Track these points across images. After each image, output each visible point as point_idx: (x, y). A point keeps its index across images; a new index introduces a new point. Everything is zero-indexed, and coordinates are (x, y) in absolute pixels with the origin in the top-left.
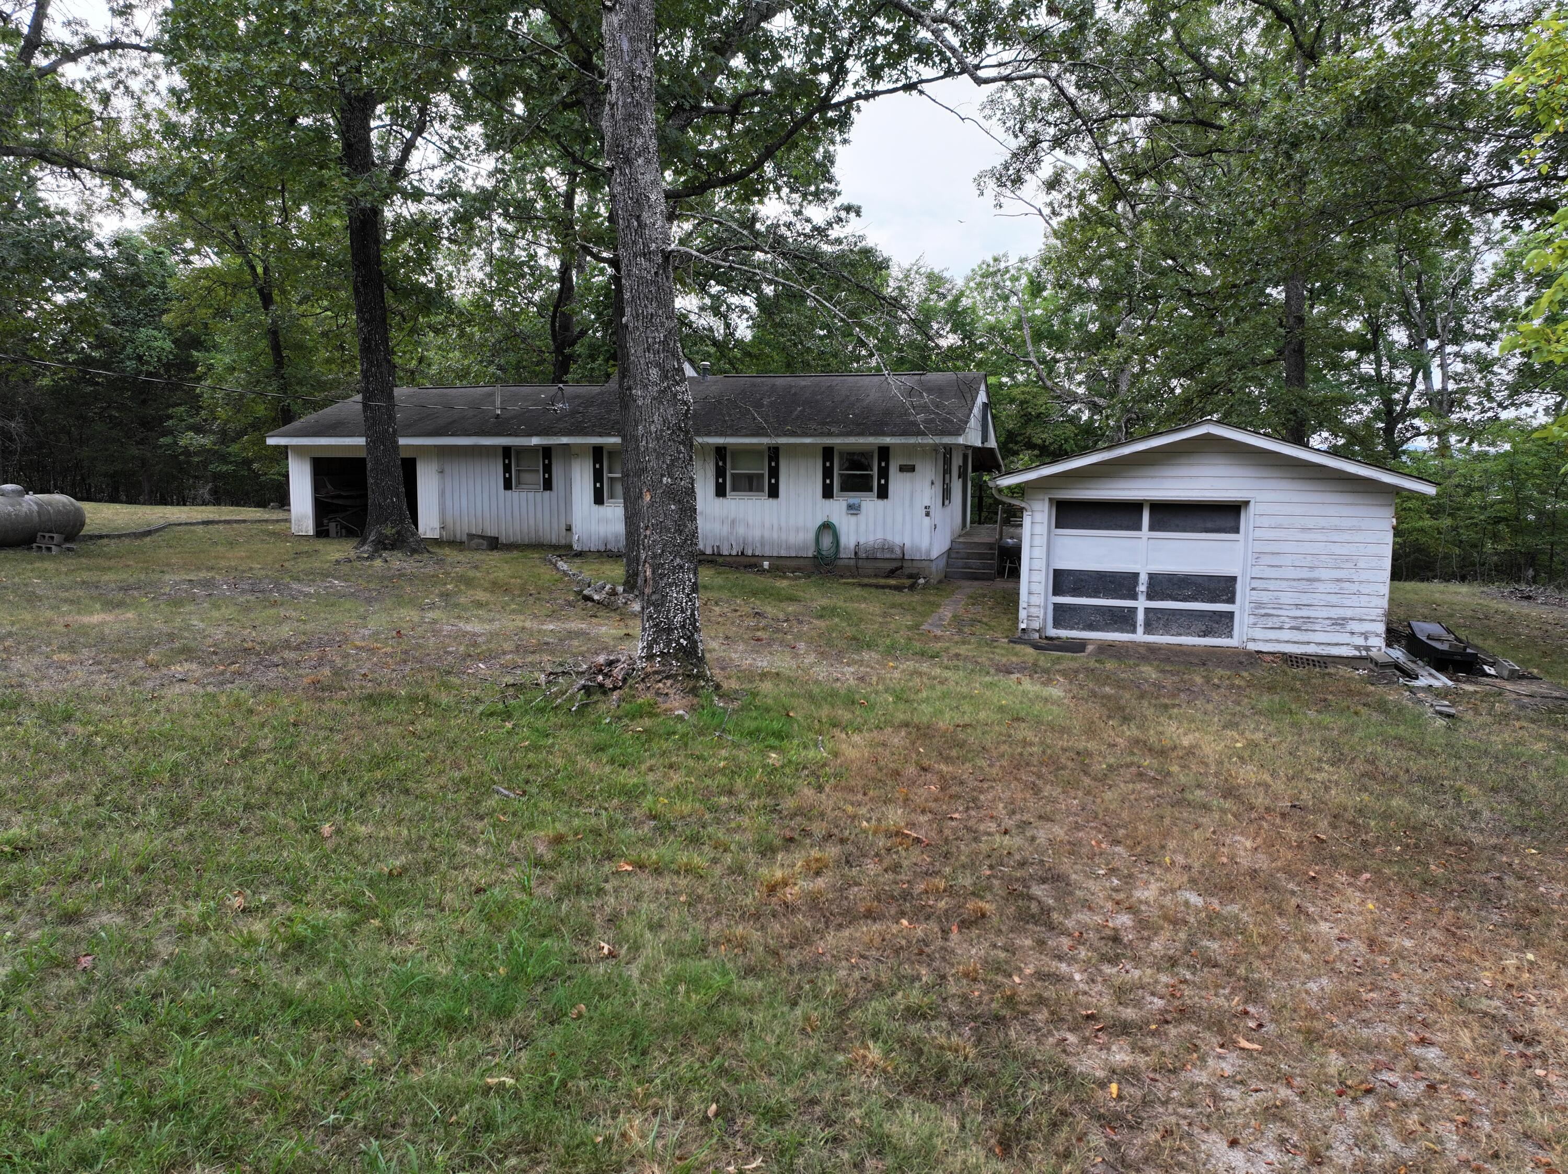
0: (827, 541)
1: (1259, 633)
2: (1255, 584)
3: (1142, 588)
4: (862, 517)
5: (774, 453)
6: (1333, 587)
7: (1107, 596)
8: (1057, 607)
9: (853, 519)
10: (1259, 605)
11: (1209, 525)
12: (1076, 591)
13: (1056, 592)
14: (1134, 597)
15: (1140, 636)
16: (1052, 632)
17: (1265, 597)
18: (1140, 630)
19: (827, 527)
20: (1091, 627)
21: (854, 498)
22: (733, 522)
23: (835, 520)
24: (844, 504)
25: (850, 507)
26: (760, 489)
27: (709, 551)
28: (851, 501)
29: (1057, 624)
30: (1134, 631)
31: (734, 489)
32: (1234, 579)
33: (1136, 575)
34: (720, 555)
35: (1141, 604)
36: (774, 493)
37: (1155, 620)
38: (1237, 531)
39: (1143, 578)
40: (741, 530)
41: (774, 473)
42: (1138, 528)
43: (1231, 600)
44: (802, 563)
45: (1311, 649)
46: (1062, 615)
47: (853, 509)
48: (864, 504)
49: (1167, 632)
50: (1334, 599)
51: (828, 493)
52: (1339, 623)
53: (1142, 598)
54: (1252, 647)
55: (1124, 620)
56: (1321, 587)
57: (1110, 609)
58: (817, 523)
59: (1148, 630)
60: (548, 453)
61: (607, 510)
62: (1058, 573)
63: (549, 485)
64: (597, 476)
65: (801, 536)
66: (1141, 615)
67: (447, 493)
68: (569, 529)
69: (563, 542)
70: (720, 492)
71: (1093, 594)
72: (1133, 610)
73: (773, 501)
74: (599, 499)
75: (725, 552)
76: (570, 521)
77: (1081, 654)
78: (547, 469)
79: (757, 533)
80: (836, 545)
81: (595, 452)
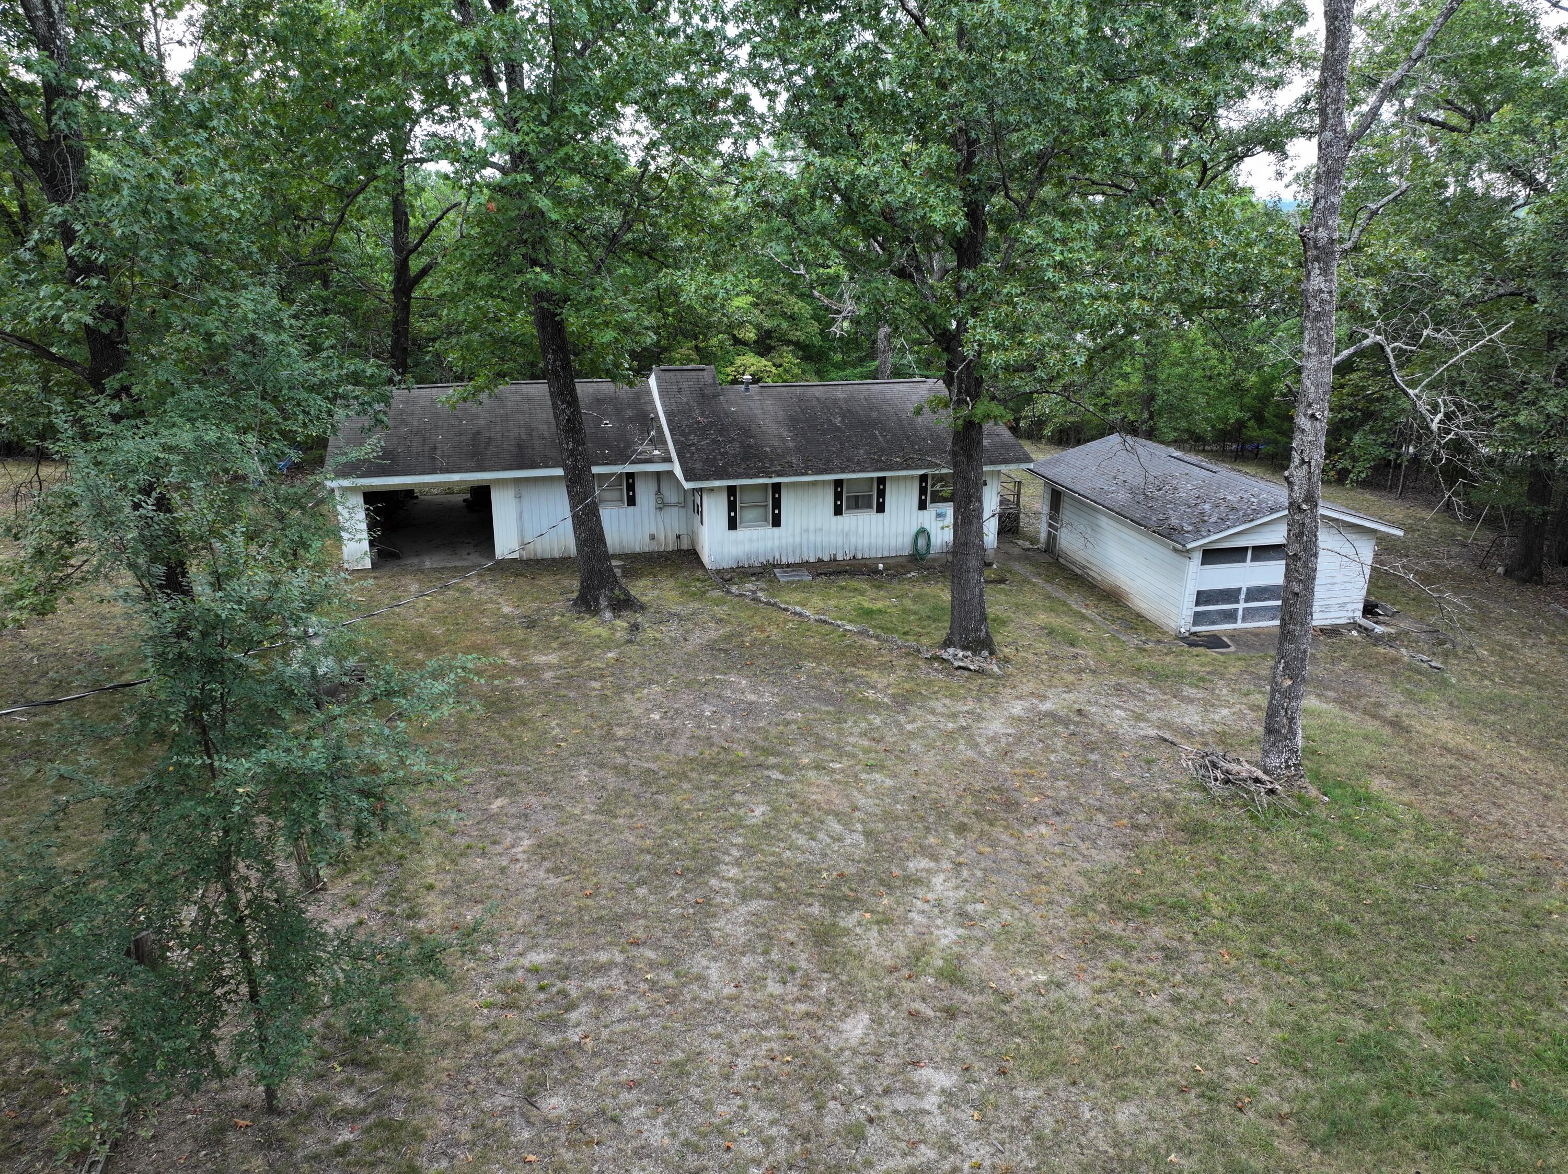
0: (921, 542)
3: (1242, 596)
5: (882, 481)
7: (1222, 604)
8: (1197, 614)
9: (937, 524)
12: (1207, 603)
13: (1197, 604)
14: (1237, 602)
15: (1240, 625)
16: (1194, 629)
18: (1239, 621)
19: (922, 531)
20: (1213, 623)
21: (939, 507)
22: (848, 534)
23: (927, 526)
24: (934, 513)
25: (939, 515)
26: (870, 507)
27: (827, 559)
28: (938, 511)
29: (1195, 625)
30: (1236, 623)
31: (848, 508)
33: (1240, 589)
34: (835, 561)
35: (1241, 606)
36: (881, 509)
37: (1249, 614)
39: (1244, 591)
40: (853, 540)
41: (882, 494)
42: (1244, 561)
45: (1329, 622)
46: (1199, 618)
47: (941, 516)
48: (943, 512)
49: (1253, 621)
51: (922, 506)
52: (1342, 606)
53: (1242, 602)
55: (1230, 616)
56: (1336, 587)
57: (1224, 611)
58: (914, 530)
59: (1244, 620)
60: (630, 476)
61: (740, 534)
62: (1199, 593)
63: (632, 501)
64: (732, 507)
65: (900, 540)
66: (1240, 613)
67: (526, 516)
68: (652, 537)
69: (647, 549)
70: (838, 511)
71: (1216, 603)
72: (1236, 610)
73: (880, 515)
74: (732, 525)
75: (840, 558)
76: (654, 531)
77: (1232, 649)
78: (631, 487)
79: (866, 541)
80: (928, 545)
81: (731, 490)
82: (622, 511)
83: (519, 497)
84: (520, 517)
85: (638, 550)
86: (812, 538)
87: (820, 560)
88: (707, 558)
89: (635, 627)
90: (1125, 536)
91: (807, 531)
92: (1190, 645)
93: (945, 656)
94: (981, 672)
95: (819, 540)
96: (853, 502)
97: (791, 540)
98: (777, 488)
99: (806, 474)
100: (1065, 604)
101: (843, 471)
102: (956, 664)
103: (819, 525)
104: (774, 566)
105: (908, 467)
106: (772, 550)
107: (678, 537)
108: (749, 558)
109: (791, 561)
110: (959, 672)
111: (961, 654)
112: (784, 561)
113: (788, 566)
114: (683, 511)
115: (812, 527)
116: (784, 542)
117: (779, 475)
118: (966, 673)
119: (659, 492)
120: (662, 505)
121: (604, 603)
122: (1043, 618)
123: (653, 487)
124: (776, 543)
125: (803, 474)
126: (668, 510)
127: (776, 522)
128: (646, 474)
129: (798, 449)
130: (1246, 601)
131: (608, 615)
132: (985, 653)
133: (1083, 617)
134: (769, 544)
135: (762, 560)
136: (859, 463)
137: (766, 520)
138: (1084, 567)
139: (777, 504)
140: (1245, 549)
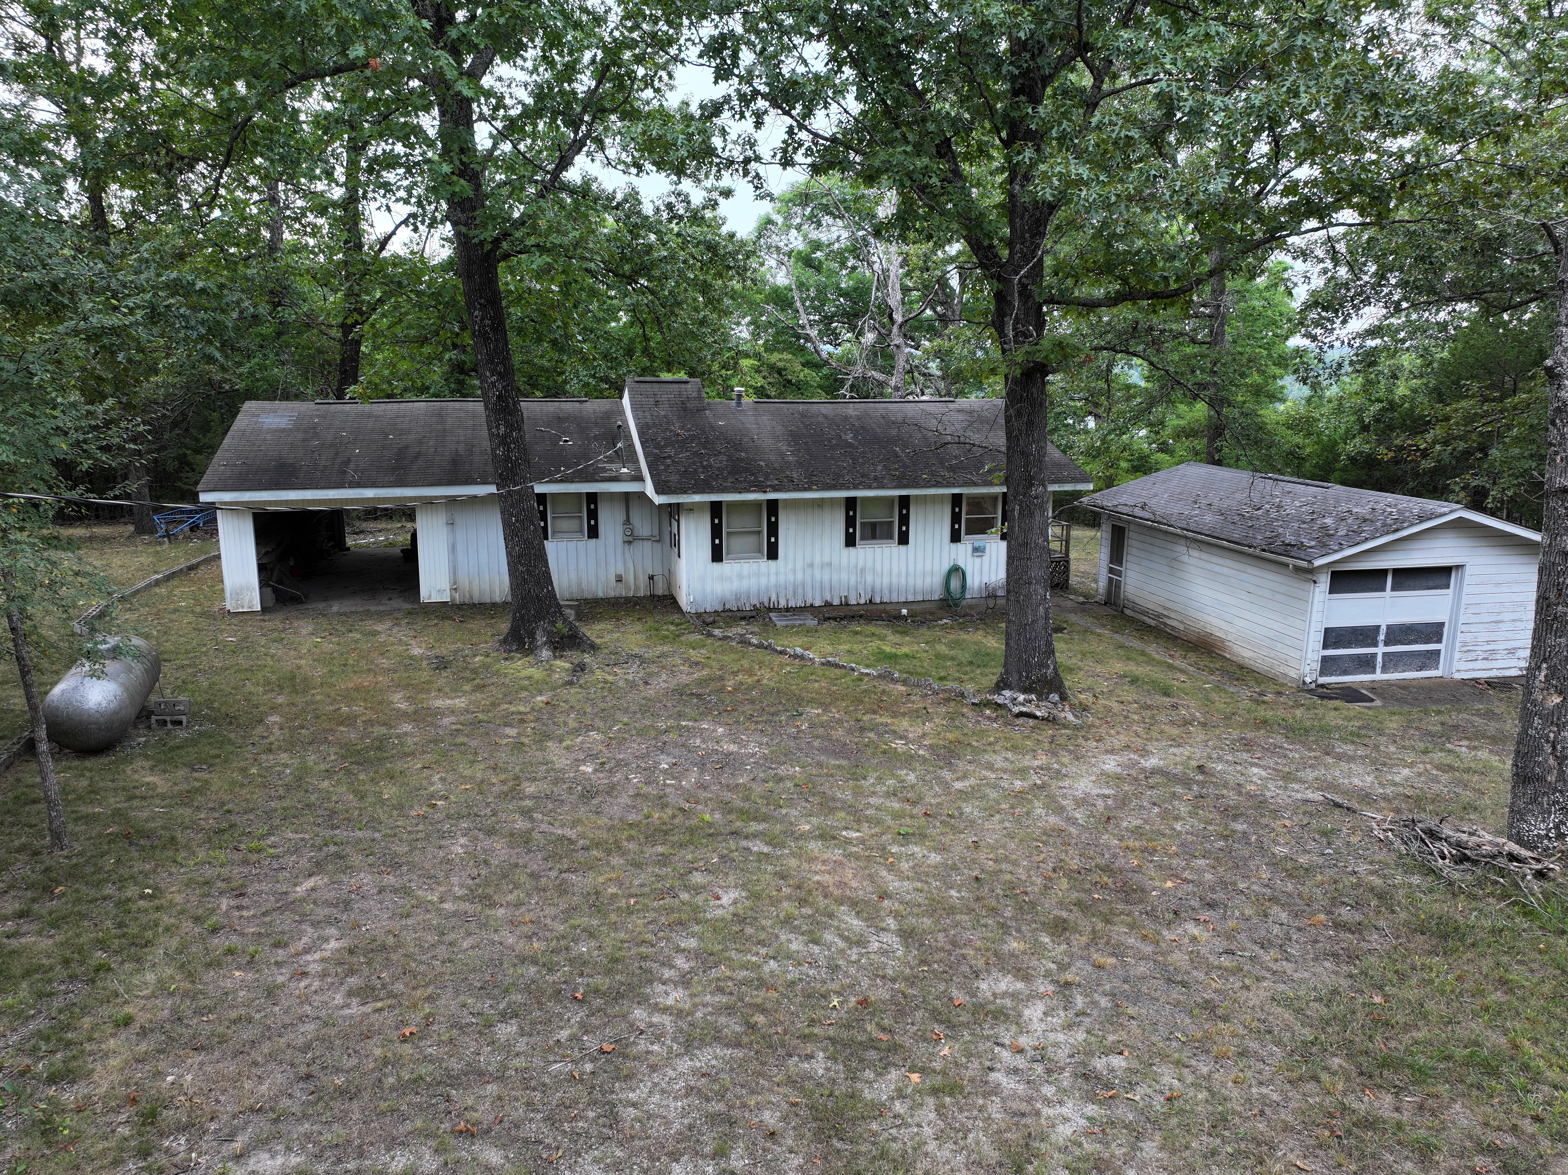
0: (955, 584)
1: (1463, 666)
2: (1465, 628)
3: (1382, 637)
4: (986, 558)
5: (905, 502)
6: (1509, 626)
7: (1357, 646)
8: (1325, 659)
9: (978, 561)
10: (1465, 644)
11: (1431, 584)
12: (1336, 645)
13: (1325, 646)
14: (1375, 645)
15: (1379, 676)
16: (1322, 680)
17: (1468, 637)
18: (1378, 670)
19: (956, 570)
20: (1345, 673)
21: (978, 539)
22: (863, 571)
23: (961, 564)
24: (970, 547)
25: (976, 550)
26: (891, 537)
27: (836, 602)
28: (977, 544)
29: (1322, 673)
30: (1374, 672)
31: (863, 538)
32: (1442, 625)
33: (1378, 627)
34: (847, 604)
35: (1380, 650)
36: (904, 539)
37: (1389, 661)
38: (1448, 587)
39: (1383, 629)
40: (869, 579)
41: (904, 520)
42: (1383, 589)
43: (1439, 641)
44: (927, 606)
45: (1493, 673)
46: (1328, 665)
47: (978, 551)
48: (988, 546)
49: (1396, 671)
50: (1510, 635)
51: (955, 537)
52: (1513, 651)
53: (1381, 644)
54: (1458, 676)
55: (1366, 664)
56: (1503, 626)
57: (1358, 656)
58: (946, 568)
59: (1384, 670)
60: (592, 498)
61: (727, 567)
62: (1327, 631)
63: (593, 533)
64: (716, 532)
65: (928, 580)
66: (1379, 659)
67: (460, 548)
68: (619, 579)
69: (612, 594)
70: (850, 541)
71: (1348, 645)
72: (1374, 655)
73: (903, 548)
74: (717, 556)
75: (853, 602)
76: (621, 570)
77: (1378, 703)
78: (593, 515)
79: (886, 580)
80: (964, 586)
81: (716, 509)
82: (581, 545)
83: (451, 524)
84: (453, 549)
85: (601, 594)
86: (818, 575)
87: (828, 604)
88: (684, 600)
89: (581, 668)
90: (1216, 568)
91: (811, 565)
92: (1322, 697)
93: (1000, 700)
94: (1050, 720)
95: (826, 577)
96: (869, 530)
97: (791, 578)
98: (773, 507)
99: (809, 489)
100: (1143, 653)
101: (856, 487)
102: (1016, 710)
103: (826, 559)
104: (770, 610)
105: (938, 485)
106: (767, 589)
107: (651, 578)
108: (738, 599)
109: (792, 604)
110: (1020, 721)
111: (1021, 698)
112: (783, 603)
113: (787, 609)
114: (657, 546)
115: (817, 560)
116: (782, 579)
117: (775, 489)
118: (1031, 722)
119: (628, 521)
120: (631, 539)
121: (541, 639)
122: (1119, 667)
123: (621, 516)
124: (773, 580)
125: (805, 490)
126: (638, 546)
127: (773, 553)
128: (612, 495)
129: (800, 464)
130: (1386, 644)
131: (546, 653)
132: (1055, 697)
133: (1171, 667)
134: (764, 581)
135: (755, 601)
136: (876, 478)
137: (760, 551)
138: (1159, 616)
139: (773, 530)
140: (1384, 572)
